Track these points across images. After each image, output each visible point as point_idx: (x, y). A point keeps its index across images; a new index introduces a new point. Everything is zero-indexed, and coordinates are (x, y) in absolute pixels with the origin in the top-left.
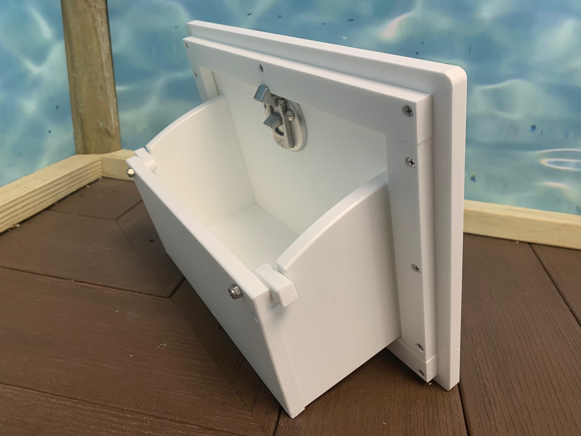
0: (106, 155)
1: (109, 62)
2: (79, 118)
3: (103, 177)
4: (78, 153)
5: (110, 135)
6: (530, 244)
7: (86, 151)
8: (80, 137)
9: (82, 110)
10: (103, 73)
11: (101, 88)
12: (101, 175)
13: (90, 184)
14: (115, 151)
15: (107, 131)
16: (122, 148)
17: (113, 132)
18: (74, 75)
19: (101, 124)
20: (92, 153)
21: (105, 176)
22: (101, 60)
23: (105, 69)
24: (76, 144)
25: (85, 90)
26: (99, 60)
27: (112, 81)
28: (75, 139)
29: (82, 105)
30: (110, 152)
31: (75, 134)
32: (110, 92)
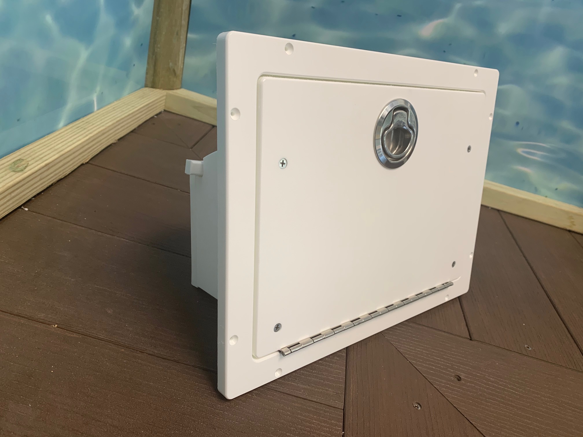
0: (171, 92)
1: (187, 12)
2: (154, 56)
3: (165, 110)
4: (146, 86)
5: (175, 74)
6: (498, 211)
7: (154, 86)
8: (151, 72)
9: (158, 49)
10: (181, 21)
11: (177, 34)
12: (164, 109)
13: (157, 115)
14: (177, 89)
15: (174, 70)
16: (181, 88)
17: (178, 72)
18: (158, 18)
19: (171, 64)
20: (158, 88)
21: (166, 109)
22: (182, 9)
23: (183, 18)
24: (146, 78)
25: (164, 33)
26: (180, 9)
27: (186, 29)
28: (147, 73)
29: (159, 46)
30: (173, 89)
31: (147, 69)
32: (183, 38)
